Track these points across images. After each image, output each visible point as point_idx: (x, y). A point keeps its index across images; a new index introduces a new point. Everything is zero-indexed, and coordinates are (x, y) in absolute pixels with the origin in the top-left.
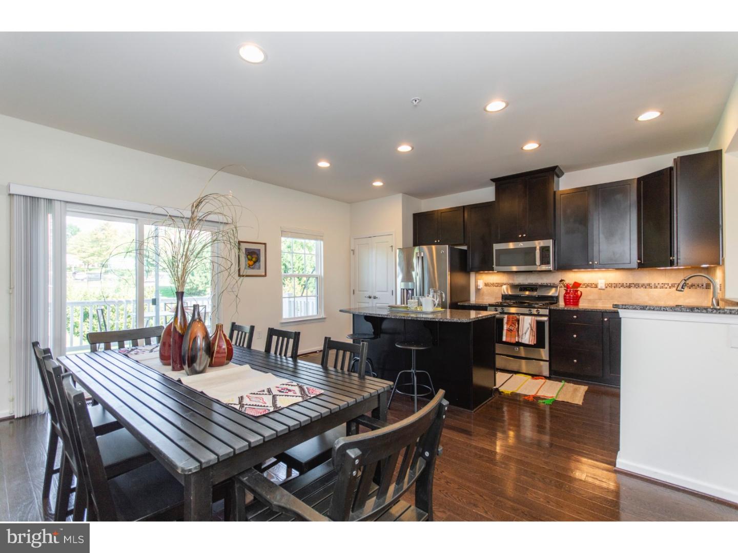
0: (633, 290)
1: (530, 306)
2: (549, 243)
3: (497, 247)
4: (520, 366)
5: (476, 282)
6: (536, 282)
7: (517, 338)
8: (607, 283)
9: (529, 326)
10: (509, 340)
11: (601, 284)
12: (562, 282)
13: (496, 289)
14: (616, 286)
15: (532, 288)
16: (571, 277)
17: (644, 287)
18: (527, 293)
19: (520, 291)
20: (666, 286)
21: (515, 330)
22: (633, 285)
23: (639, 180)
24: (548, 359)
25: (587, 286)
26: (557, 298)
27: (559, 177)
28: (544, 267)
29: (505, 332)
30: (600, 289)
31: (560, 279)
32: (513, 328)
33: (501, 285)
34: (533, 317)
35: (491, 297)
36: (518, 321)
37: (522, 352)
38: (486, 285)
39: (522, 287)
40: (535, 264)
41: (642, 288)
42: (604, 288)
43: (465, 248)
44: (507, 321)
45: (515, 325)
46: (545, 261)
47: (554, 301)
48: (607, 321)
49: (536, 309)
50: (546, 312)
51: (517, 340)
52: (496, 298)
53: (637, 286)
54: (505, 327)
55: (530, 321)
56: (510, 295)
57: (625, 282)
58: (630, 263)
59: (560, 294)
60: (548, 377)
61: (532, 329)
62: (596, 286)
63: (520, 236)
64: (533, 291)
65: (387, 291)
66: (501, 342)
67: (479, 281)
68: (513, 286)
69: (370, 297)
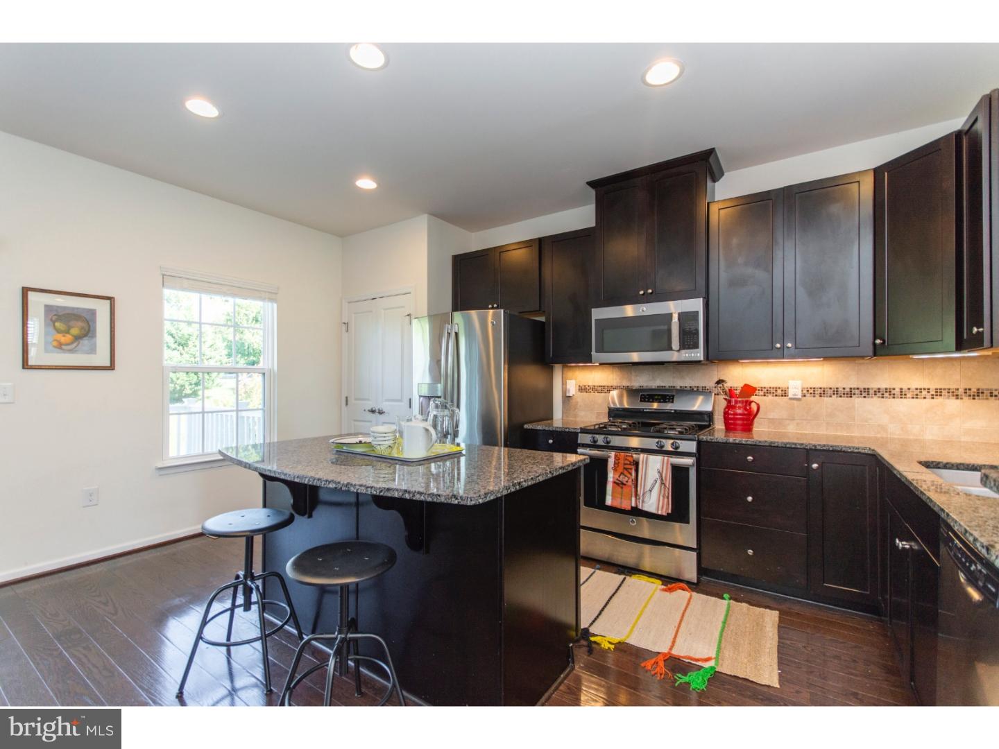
0: (857, 401)
1: (660, 434)
2: (696, 305)
3: (598, 314)
4: (641, 556)
5: (564, 384)
6: (672, 385)
7: (633, 499)
8: (806, 386)
9: (657, 476)
10: (617, 504)
11: (795, 389)
12: (721, 385)
13: (599, 397)
14: (823, 392)
15: (665, 396)
16: (739, 375)
17: (879, 394)
18: (655, 406)
19: (641, 401)
20: (924, 393)
21: (630, 483)
22: (857, 392)
23: (878, 172)
24: (695, 546)
25: (767, 392)
26: (710, 415)
27: (715, 180)
28: (687, 355)
29: (609, 487)
30: (791, 399)
31: (717, 380)
32: (626, 479)
33: (606, 389)
34: (666, 458)
35: (590, 413)
36: (636, 464)
37: (645, 529)
38: (582, 389)
39: (645, 393)
40: (670, 348)
41: (875, 398)
42: (800, 396)
43: (542, 319)
44: (615, 463)
45: (631, 474)
46: (688, 340)
47: (704, 421)
48: (818, 468)
49: (672, 441)
50: (691, 446)
51: (633, 505)
52: (599, 414)
53: (864, 394)
54: (611, 476)
55: (659, 466)
56: (625, 410)
57: (840, 385)
58: (859, 346)
59: (716, 408)
60: (693, 584)
61: (662, 483)
62: (785, 394)
63: (642, 292)
64: (665, 402)
65: (400, 401)
66: (601, 505)
67: (569, 382)
68: (632, 392)
69: (373, 411)
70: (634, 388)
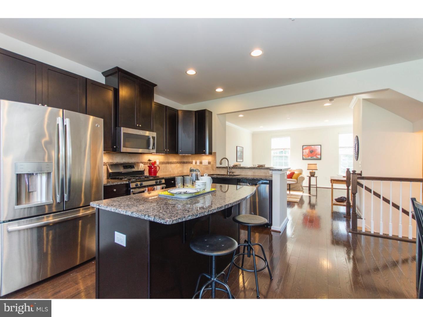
3: (124, 130)
15: (131, 166)
28: (152, 151)
39: (124, 165)
63: (138, 125)
70: (115, 163)
